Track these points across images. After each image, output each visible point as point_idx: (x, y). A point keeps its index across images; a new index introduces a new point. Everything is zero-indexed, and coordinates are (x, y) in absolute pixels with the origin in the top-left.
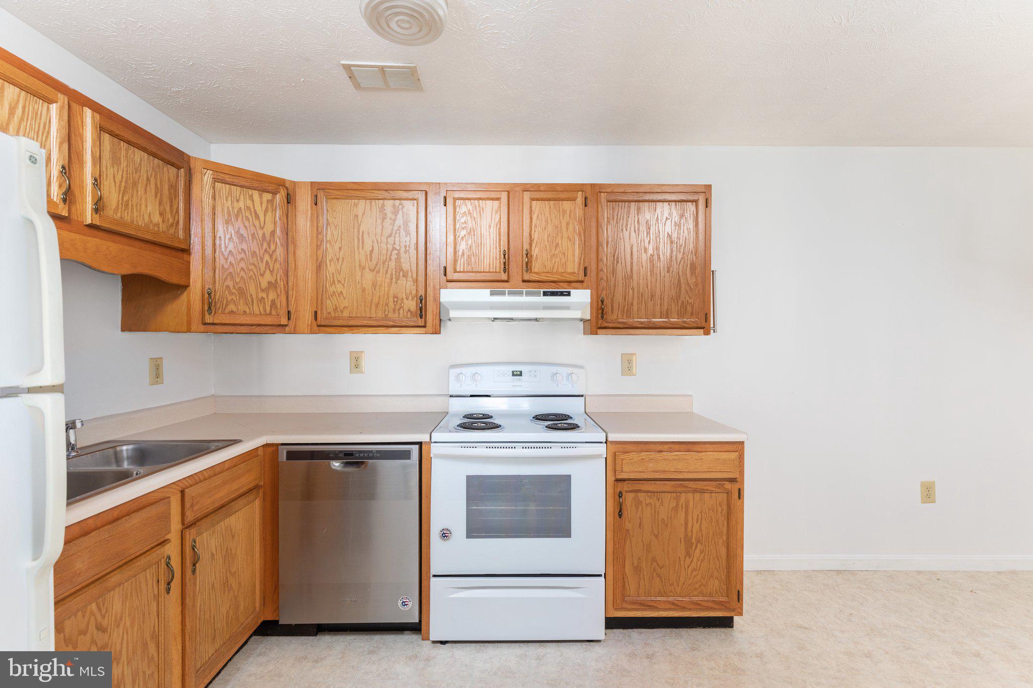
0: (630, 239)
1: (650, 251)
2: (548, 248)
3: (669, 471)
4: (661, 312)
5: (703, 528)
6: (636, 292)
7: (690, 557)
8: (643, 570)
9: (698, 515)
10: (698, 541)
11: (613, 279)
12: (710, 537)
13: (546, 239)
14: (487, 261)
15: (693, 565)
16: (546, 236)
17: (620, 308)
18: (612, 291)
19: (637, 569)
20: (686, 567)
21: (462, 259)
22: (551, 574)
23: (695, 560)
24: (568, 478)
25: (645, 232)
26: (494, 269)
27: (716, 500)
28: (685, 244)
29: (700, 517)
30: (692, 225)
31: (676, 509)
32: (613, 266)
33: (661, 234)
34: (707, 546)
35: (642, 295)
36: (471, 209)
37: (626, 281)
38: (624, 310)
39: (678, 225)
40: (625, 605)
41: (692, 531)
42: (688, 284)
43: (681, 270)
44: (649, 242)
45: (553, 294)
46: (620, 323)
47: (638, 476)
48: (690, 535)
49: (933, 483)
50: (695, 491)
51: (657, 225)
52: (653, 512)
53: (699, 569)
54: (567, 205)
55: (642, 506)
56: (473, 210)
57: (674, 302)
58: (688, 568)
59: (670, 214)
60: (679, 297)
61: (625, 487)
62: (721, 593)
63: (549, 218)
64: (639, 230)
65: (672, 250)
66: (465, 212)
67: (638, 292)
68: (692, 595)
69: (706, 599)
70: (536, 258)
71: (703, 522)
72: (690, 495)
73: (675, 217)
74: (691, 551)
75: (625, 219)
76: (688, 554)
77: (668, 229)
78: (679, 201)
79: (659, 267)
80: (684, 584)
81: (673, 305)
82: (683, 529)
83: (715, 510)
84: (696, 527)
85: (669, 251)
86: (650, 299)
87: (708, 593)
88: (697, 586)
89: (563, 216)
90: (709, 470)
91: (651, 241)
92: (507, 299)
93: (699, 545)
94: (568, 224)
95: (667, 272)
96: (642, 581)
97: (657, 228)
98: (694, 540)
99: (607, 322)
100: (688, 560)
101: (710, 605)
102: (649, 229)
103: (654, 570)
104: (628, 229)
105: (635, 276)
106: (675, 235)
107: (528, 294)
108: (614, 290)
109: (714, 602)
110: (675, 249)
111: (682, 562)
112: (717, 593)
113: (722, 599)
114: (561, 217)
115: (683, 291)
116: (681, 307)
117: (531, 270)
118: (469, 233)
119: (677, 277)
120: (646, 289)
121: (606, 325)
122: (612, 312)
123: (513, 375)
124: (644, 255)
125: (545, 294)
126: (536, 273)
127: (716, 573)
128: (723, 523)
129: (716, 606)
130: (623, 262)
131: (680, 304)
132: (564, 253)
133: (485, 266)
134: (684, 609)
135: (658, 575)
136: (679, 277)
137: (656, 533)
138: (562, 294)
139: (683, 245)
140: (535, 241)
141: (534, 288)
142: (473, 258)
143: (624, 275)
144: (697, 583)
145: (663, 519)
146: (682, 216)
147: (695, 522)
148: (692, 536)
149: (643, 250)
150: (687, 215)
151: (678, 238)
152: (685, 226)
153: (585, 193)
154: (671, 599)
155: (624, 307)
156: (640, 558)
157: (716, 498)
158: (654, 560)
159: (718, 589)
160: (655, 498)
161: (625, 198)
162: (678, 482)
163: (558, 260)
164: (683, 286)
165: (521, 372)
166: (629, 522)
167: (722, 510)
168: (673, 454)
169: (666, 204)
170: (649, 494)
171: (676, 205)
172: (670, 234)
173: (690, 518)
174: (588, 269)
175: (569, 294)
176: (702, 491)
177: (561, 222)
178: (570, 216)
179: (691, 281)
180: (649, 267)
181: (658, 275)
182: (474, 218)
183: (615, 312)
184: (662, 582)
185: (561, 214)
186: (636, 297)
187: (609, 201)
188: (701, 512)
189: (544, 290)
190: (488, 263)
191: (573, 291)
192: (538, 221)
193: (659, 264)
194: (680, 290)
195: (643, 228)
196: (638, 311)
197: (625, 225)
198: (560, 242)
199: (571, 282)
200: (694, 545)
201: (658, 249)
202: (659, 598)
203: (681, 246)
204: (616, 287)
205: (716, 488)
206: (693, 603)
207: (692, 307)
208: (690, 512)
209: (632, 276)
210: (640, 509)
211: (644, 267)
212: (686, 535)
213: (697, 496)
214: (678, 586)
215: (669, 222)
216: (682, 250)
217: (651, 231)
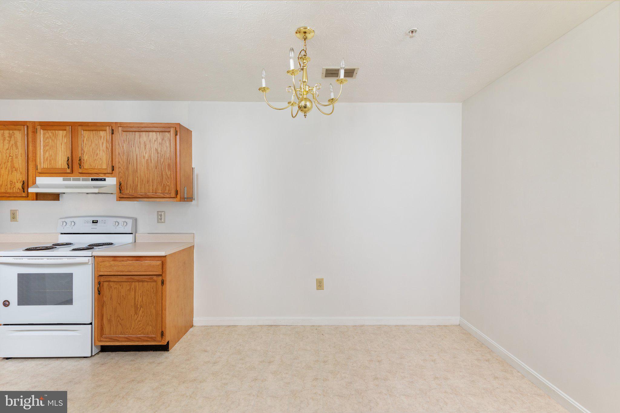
0: (135, 151)
1: (146, 158)
2: (92, 156)
3: (125, 271)
4: (153, 189)
5: (144, 300)
6: (139, 178)
7: (136, 315)
8: (113, 321)
9: (141, 293)
10: (141, 307)
11: (127, 172)
12: (148, 304)
13: (91, 151)
14: (60, 163)
15: (139, 319)
16: (91, 150)
17: (131, 188)
18: (127, 178)
19: (110, 321)
20: (135, 320)
21: (47, 162)
22: (62, 324)
23: (139, 316)
24: (71, 275)
25: (144, 148)
26: (64, 167)
27: (151, 286)
28: (165, 154)
29: (142, 295)
30: (168, 144)
31: (130, 290)
32: (127, 165)
33: (152, 149)
34: (146, 309)
35: (142, 180)
36: (51, 135)
37: (134, 173)
38: (133, 188)
39: (161, 144)
40: (102, 339)
41: (138, 302)
42: (167, 175)
43: (163, 168)
44: (146, 153)
45: (97, 180)
46: (130, 195)
47: (109, 273)
48: (137, 303)
49: (322, 279)
50: (139, 281)
51: (150, 144)
52: (118, 292)
53: (142, 321)
54: (102, 133)
55: (112, 289)
56: (52, 136)
57: (159, 184)
58: (136, 320)
59: (157, 139)
60: (162, 182)
61: (102, 279)
62: (153, 333)
63: (92, 140)
64: (140, 147)
65: (158, 157)
66: (48, 137)
67: (141, 179)
68: (137, 334)
69: (144, 336)
70: (86, 161)
71: (144, 296)
72: (137, 283)
73: (160, 140)
74: (137, 312)
75: (133, 141)
76: (136, 313)
77: (156, 146)
78: (161, 132)
79: (151, 166)
80: (134, 328)
81: (159, 186)
82: (133, 301)
83: (150, 291)
84: (140, 299)
85: (156, 158)
86: (146, 183)
87: (146, 333)
88: (141, 329)
89: (100, 139)
90: (146, 270)
91: (147, 152)
92: (72, 183)
93: (142, 308)
94: (103, 143)
95: (156, 169)
96: (112, 327)
97: (150, 146)
98: (139, 306)
99: (123, 195)
100: (136, 316)
101: (146, 339)
102: (146, 146)
103: (118, 321)
104: (135, 146)
105: (139, 171)
106: (159, 150)
107: (83, 180)
108: (128, 178)
109: (148, 337)
110: (159, 157)
111: (133, 317)
112: (151, 333)
113: (153, 336)
114: (99, 140)
115: (164, 179)
116: (163, 187)
117: (83, 167)
118: (50, 148)
119: (161, 171)
120: (145, 178)
121: (123, 196)
122: (127, 190)
123: (93, 222)
124: (143, 160)
125: (92, 180)
126: (86, 169)
127: (150, 323)
128: (154, 297)
129: (148, 340)
130: (132, 164)
131: (162, 185)
132: (101, 159)
133: (59, 165)
134: (133, 341)
135: (120, 324)
136: (162, 171)
137: (119, 303)
138: (101, 180)
139: (164, 155)
140: (85, 152)
141: (86, 177)
142: (52, 161)
143: (133, 170)
144: (140, 328)
145: (123, 295)
146: (163, 139)
147: (139, 297)
148: (138, 304)
149: (143, 157)
150: (166, 139)
151: (161, 151)
152: (165, 144)
153: (112, 127)
154: (127, 336)
155: (133, 187)
156: (111, 316)
157: (150, 284)
158: (118, 316)
159: (151, 331)
160: (119, 285)
161: (132, 130)
162: (129, 277)
163: (98, 162)
164: (164, 176)
165: (97, 221)
166: (105, 297)
167: (153, 291)
168: (127, 262)
169: (154, 133)
170: (116, 283)
171: (160, 133)
172: (157, 148)
173: (137, 294)
174: (115, 167)
175: (105, 180)
176: (143, 281)
177: (99, 142)
178: (104, 139)
179: (169, 173)
180: (146, 166)
181: (151, 170)
182: (53, 140)
183: (129, 189)
184: (123, 328)
185: (99, 138)
186: (139, 182)
187: (124, 131)
188: (143, 292)
189: (92, 178)
190: (61, 164)
191: (107, 179)
192: (87, 142)
193: (151, 165)
194: (163, 179)
195: (142, 146)
196: (140, 189)
197: (133, 143)
198: (99, 152)
199: (106, 174)
200: (139, 309)
201: (150, 156)
202: (120, 336)
203: (163, 155)
204: (129, 176)
205: (148, 279)
206: (137, 338)
207: (169, 187)
208: (137, 292)
209: (137, 171)
210: (111, 290)
211: (143, 166)
212: (135, 304)
213: (141, 283)
214: (131, 329)
215: (156, 142)
216: (163, 157)
217: (147, 147)
